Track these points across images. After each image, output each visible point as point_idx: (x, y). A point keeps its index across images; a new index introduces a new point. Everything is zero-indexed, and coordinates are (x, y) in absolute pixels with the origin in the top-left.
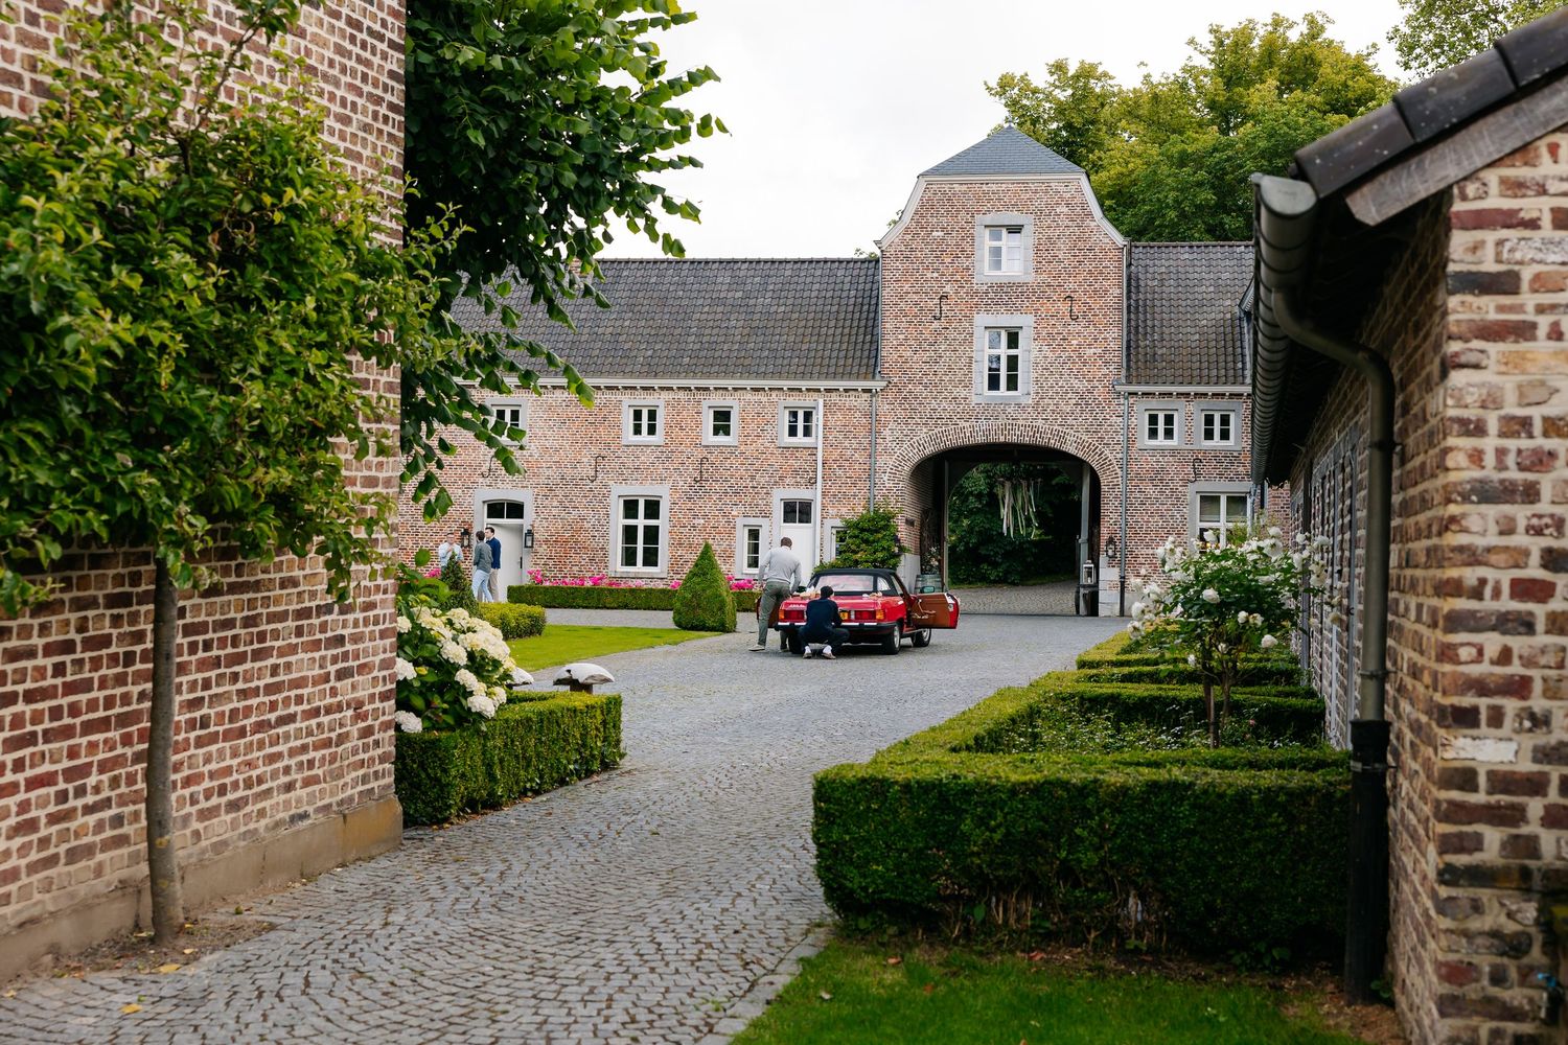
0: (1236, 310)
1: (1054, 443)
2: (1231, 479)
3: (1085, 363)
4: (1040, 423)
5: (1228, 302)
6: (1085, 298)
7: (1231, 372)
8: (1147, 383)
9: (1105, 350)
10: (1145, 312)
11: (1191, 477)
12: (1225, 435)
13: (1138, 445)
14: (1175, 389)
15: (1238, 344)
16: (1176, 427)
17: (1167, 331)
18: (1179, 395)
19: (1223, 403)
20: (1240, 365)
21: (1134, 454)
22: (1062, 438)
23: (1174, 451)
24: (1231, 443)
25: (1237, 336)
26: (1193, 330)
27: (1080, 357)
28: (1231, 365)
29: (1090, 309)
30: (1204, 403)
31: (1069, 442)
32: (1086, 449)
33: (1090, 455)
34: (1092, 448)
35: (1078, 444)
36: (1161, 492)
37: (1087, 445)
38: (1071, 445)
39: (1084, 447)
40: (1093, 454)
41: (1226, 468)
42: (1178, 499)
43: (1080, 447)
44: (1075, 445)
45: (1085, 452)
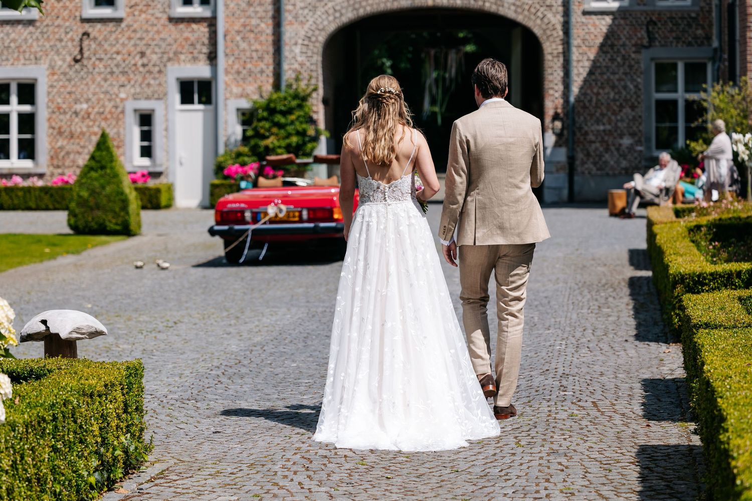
1: (490, 7)
2: (690, 44)
11: (645, 42)
13: (584, 7)
21: (580, 17)
24: (687, 3)
31: (506, 5)
32: (526, 13)
33: (529, 18)
34: (533, 10)
35: (518, 6)
36: (612, 60)
37: (527, 7)
38: (509, 8)
39: (524, 10)
40: (533, 17)
41: (684, 31)
42: (631, 67)
43: (519, 10)
44: (513, 8)
45: (525, 16)
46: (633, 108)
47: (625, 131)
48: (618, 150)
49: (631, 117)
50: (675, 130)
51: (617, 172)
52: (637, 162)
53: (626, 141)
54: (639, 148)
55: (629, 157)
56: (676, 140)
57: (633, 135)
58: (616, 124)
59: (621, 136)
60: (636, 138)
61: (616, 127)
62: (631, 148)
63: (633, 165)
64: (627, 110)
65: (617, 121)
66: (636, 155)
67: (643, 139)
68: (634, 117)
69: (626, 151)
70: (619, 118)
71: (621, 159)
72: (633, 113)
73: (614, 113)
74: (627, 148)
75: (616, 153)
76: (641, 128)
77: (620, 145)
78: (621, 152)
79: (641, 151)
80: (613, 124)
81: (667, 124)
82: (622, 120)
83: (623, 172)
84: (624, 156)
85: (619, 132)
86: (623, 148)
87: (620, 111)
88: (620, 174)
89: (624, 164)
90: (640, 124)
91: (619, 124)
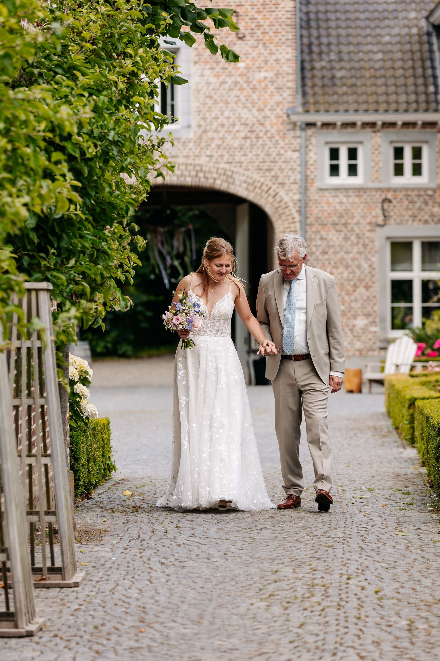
0: (423, 23)
1: (221, 185)
2: (426, 222)
3: (254, 89)
4: (203, 160)
5: (413, 15)
6: (253, 13)
7: (422, 98)
8: (327, 111)
9: (277, 75)
10: (318, 28)
11: (380, 220)
12: (417, 170)
13: (318, 184)
14: (360, 118)
15: (428, 64)
16: (360, 162)
17: (345, 49)
18: (365, 125)
19: (414, 135)
20: (432, 89)
21: (313, 195)
22: (230, 178)
23: (359, 190)
24: (423, 180)
25: (427, 55)
26: (375, 48)
27: (248, 82)
28: (421, 89)
29: (259, 26)
30: (392, 135)
31: (237, 183)
32: (258, 191)
33: (262, 197)
34: (265, 188)
35: (249, 184)
36: (346, 239)
37: (259, 185)
38: (240, 186)
39: (255, 188)
40: (266, 196)
41: (420, 209)
42: (365, 246)
43: (251, 188)
44: (245, 185)
45: (256, 194)
46: (367, 287)
47: (359, 312)
48: (352, 330)
49: (365, 298)
50: (410, 311)
51: (350, 353)
52: (372, 342)
53: (361, 322)
54: (373, 329)
55: (363, 338)
56: (411, 321)
57: (367, 315)
58: (350, 304)
59: (355, 317)
60: (371, 319)
61: (350, 308)
62: (364, 330)
63: (368, 346)
64: (361, 290)
65: (351, 301)
66: (370, 336)
67: (377, 320)
68: (368, 297)
69: (360, 331)
70: (353, 298)
71: (355, 340)
72: (368, 293)
73: (348, 293)
74: (361, 329)
75: (349, 334)
76: (376, 308)
77: (354, 326)
78: (355, 334)
79: (375, 332)
80: (347, 305)
81: (403, 305)
82: (356, 300)
83: (357, 353)
84: (358, 337)
85: (353, 312)
86: (357, 328)
87: (354, 291)
88: (354, 355)
89: (358, 345)
90: (375, 304)
91: (353, 304)
